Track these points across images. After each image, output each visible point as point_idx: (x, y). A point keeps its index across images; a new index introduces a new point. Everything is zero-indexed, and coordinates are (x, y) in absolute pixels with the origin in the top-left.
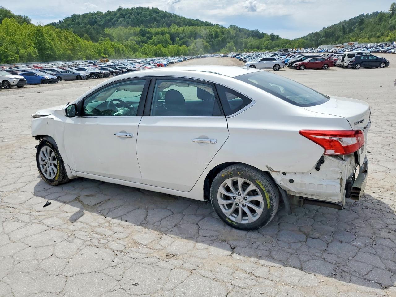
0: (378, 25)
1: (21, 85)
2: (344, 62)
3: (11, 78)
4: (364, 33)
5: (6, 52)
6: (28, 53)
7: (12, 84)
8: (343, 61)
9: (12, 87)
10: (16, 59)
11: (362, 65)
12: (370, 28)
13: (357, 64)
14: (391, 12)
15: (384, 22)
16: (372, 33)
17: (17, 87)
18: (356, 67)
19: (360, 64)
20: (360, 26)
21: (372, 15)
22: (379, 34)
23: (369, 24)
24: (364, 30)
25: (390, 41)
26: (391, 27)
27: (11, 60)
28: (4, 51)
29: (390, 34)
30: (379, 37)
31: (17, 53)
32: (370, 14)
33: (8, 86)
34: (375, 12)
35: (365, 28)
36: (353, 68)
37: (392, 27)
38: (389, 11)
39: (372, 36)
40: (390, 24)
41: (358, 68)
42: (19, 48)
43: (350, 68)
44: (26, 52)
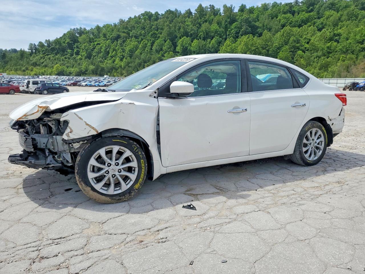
0: (21, 61)
2: (30, 88)
4: (9, 66)
8: (28, 87)
11: (49, 91)
12: (13, 62)
13: (44, 90)
14: (30, 51)
15: (25, 59)
16: (17, 67)
18: (44, 93)
19: (47, 90)
20: (4, 60)
21: (10, 51)
22: (24, 68)
23: (12, 59)
24: (9, 64)
25: (36, 75)
26: (33, 63)
29: (35, 69)
30: (24, 71)
32: (8, 50)
34: (13, 49)
35: (9, 62)
36: (41, 94)
37: (35, 64)
38: (28, 49)
39: (18, 70)
40: (32, 60)
41: (46, 94)
43: (37, 93)
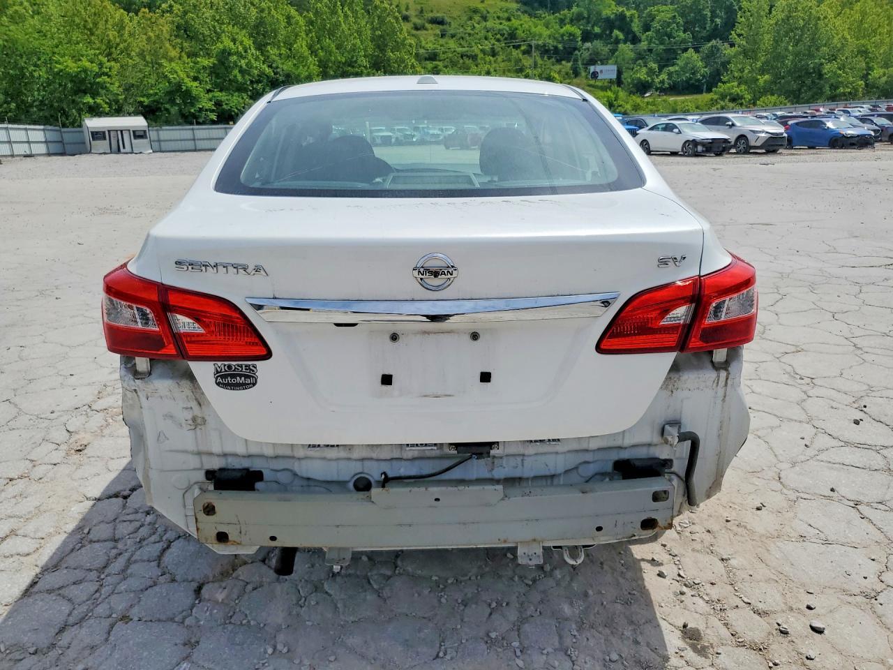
1: (775, 148)
3: (754, 132)
5: (839, 76)
6: (888, 77)
7: (752, 143)
9: (751, 151)
10: (857, 90)
17: (764, 151)
27: (844, 94)
28: (835, 73)
31: (865, 77)
33: (744, 148)
42: (873, 65)
44: (884, 75)
